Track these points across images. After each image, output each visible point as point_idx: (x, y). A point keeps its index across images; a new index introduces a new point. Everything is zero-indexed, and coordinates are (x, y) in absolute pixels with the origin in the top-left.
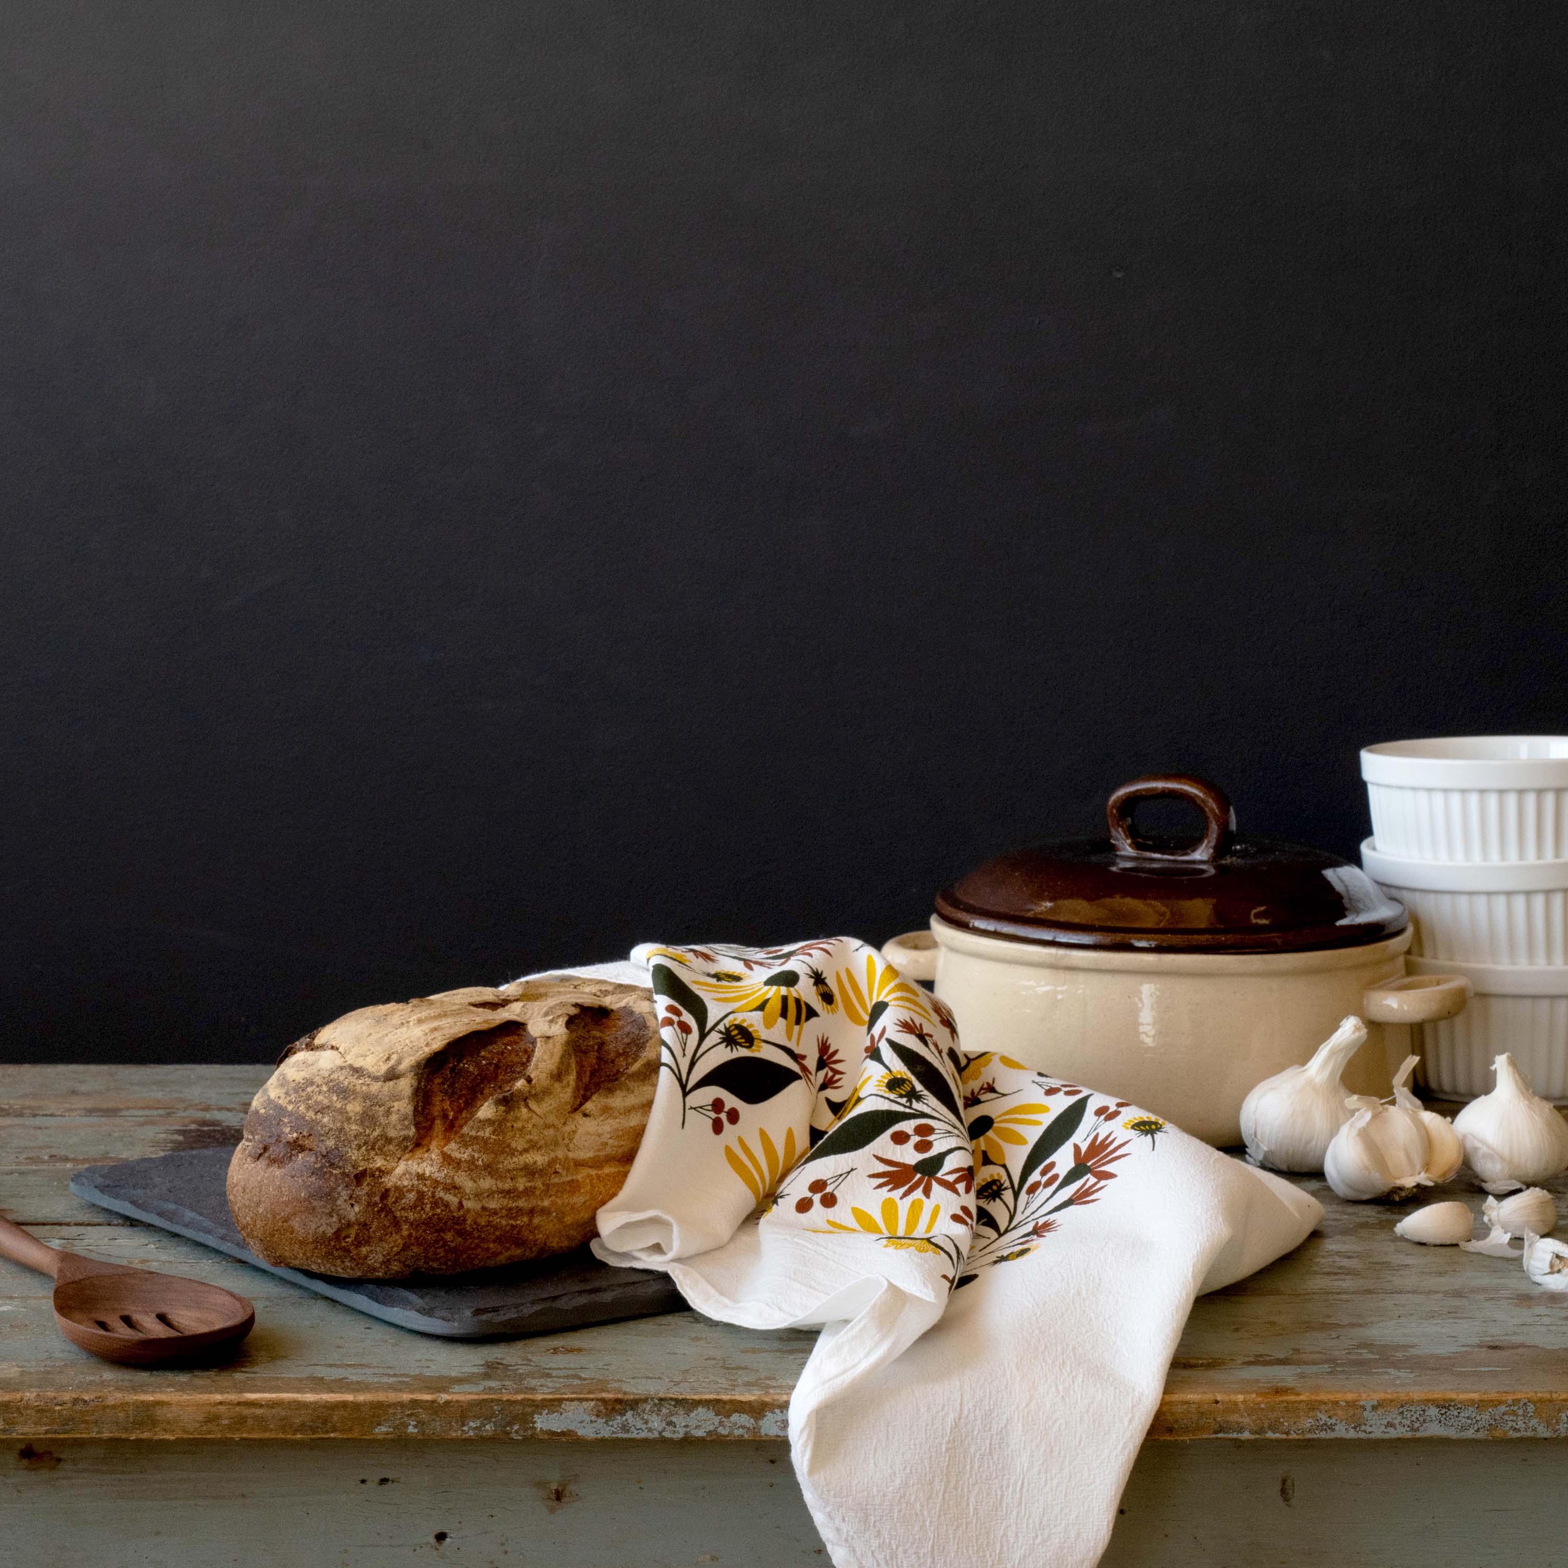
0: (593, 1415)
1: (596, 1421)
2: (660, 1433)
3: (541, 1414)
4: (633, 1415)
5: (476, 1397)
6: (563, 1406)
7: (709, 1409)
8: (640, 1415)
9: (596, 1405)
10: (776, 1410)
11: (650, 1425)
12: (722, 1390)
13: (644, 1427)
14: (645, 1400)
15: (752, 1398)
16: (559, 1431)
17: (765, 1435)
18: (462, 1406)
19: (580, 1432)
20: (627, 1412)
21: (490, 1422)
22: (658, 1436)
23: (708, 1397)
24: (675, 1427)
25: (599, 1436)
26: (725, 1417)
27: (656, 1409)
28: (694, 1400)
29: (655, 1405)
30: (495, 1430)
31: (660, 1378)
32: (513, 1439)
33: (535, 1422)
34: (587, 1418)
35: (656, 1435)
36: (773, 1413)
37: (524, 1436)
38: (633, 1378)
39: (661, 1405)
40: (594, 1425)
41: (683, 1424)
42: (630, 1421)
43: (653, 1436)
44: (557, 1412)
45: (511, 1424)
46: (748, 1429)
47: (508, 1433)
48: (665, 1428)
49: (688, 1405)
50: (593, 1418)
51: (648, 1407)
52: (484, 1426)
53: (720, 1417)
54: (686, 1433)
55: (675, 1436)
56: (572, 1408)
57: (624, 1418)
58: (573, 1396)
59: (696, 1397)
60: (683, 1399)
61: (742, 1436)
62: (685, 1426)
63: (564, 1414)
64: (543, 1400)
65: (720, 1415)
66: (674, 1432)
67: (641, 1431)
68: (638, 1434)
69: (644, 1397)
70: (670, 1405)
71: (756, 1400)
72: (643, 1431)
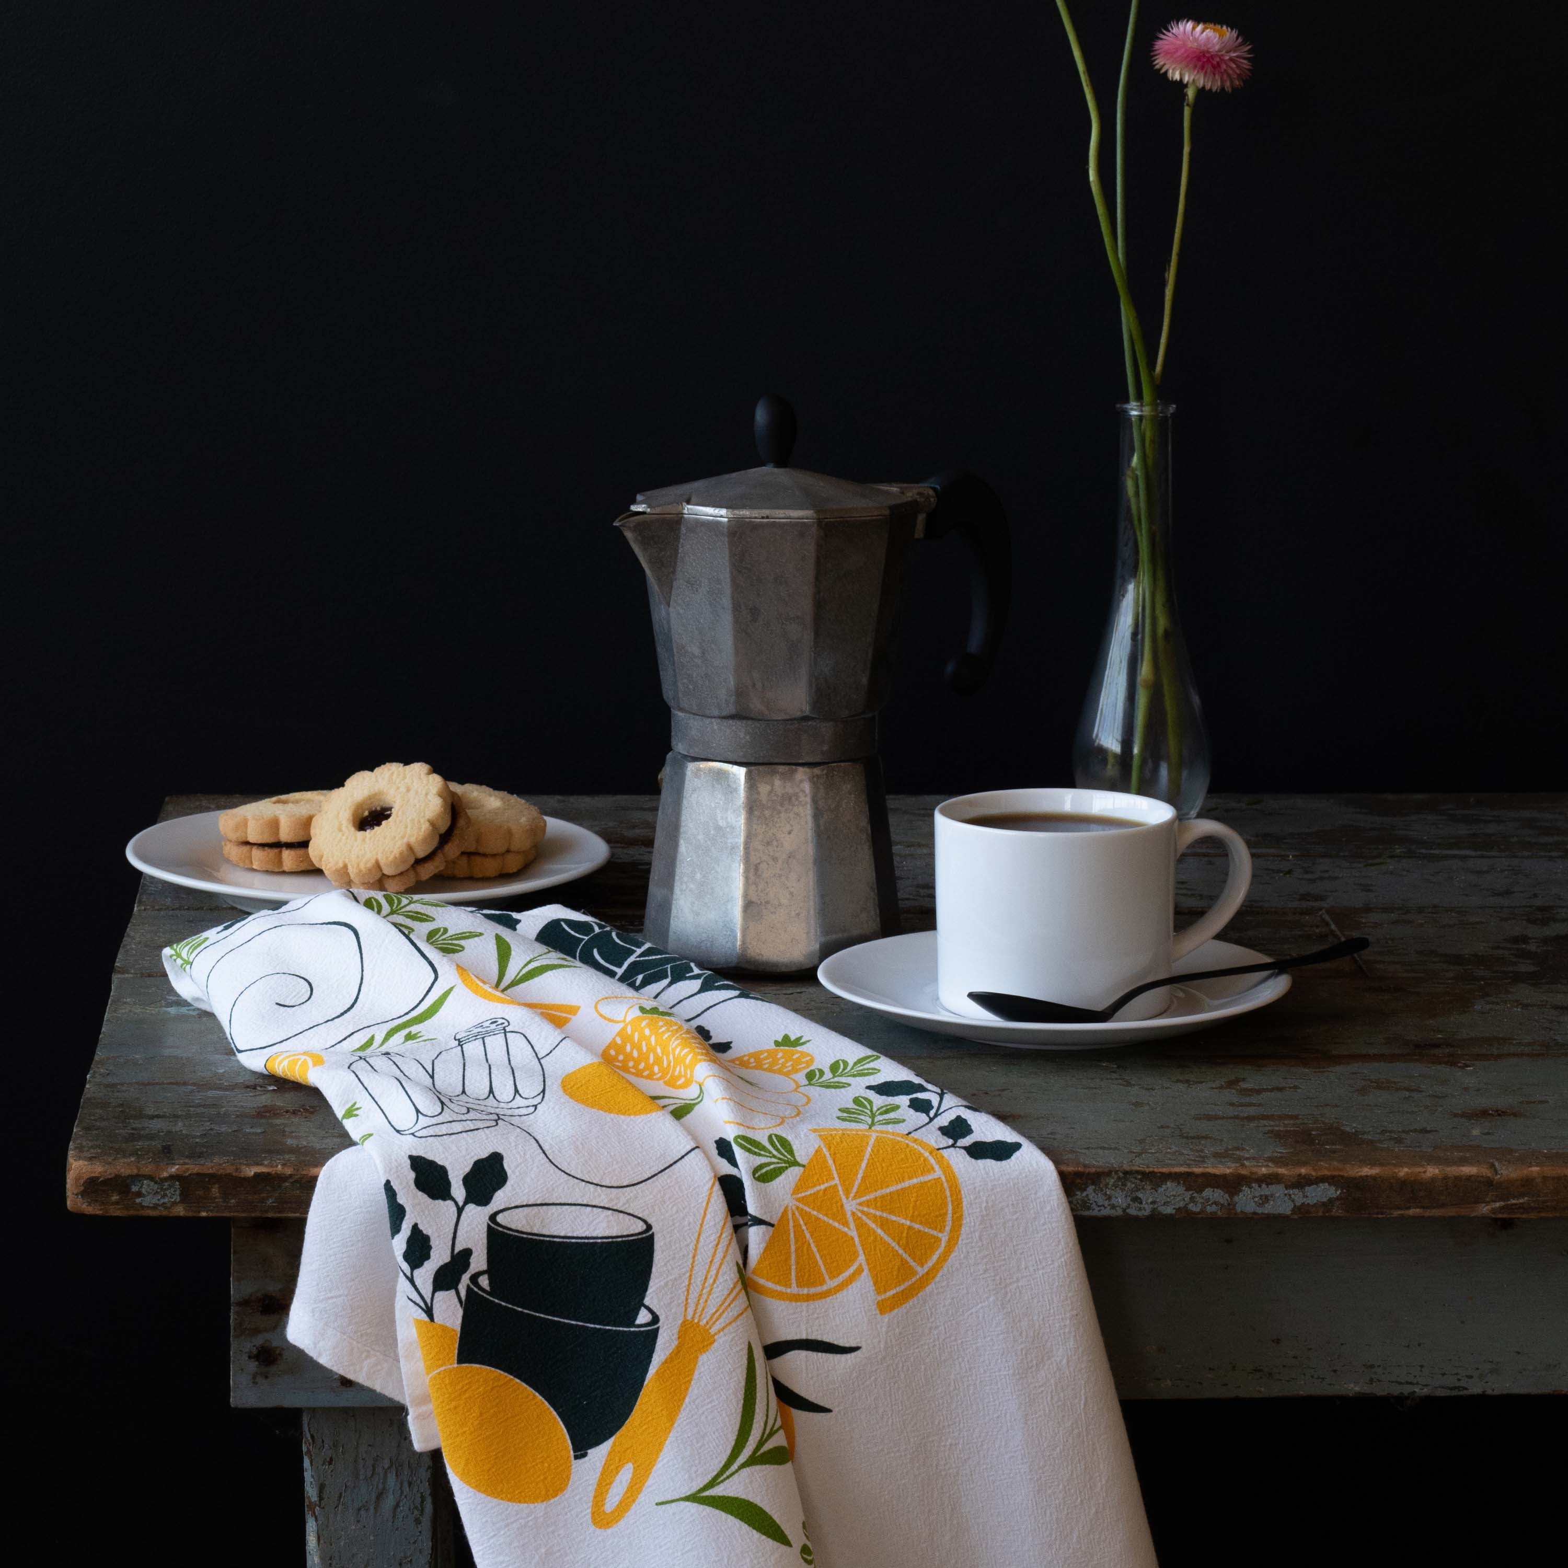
2: (1124, 1210)
4: (1094, 1191)
7: (1179, 1183)
8: (1102, 1190)
10: (1253, 1185)
11: (1113, 1201)
12: (1192, 1163)
13: (1106, 1203)
14: (1108, 1174)
15: (1228, 1171)
17: (1242, 1212)
20: (1088, 1187)
22: (1121, 1213)
23: (1177, 1170)
24: (1141, 1203)
26: (1197, 1192)
27: (1120, 1183)
28: (1162, 1174)
29: (1119, 1178)
31: (1115, 1148)
35: (1119, 1212)
36: (1250, 1188)
38: (1088, 1148)
39: (1125, 1179)
41: (1150, 1200)
42: (1091, 1197)
43: (1117, 1214)
46: (1222, 1205)
48: (1129, 1204)
49: (1155, 1179)
51: (1112, 1181)
53: (1191, 1192)
54: (1153, 1210)
55: (1140, 1214)
57: (1084, 1194)
59: (1165, 1170)
60: (1150, 1172)
61: (1215, 1213)
62: (1151, 1203)
65: (1192, 1190)
66: (1140, 1209)
67: (1102, 1208)
68: (1099, 1211)
69: (1106, 1170)
70: (1136, 1178)
71: (1231, 1173)
72: (1105, 1208)
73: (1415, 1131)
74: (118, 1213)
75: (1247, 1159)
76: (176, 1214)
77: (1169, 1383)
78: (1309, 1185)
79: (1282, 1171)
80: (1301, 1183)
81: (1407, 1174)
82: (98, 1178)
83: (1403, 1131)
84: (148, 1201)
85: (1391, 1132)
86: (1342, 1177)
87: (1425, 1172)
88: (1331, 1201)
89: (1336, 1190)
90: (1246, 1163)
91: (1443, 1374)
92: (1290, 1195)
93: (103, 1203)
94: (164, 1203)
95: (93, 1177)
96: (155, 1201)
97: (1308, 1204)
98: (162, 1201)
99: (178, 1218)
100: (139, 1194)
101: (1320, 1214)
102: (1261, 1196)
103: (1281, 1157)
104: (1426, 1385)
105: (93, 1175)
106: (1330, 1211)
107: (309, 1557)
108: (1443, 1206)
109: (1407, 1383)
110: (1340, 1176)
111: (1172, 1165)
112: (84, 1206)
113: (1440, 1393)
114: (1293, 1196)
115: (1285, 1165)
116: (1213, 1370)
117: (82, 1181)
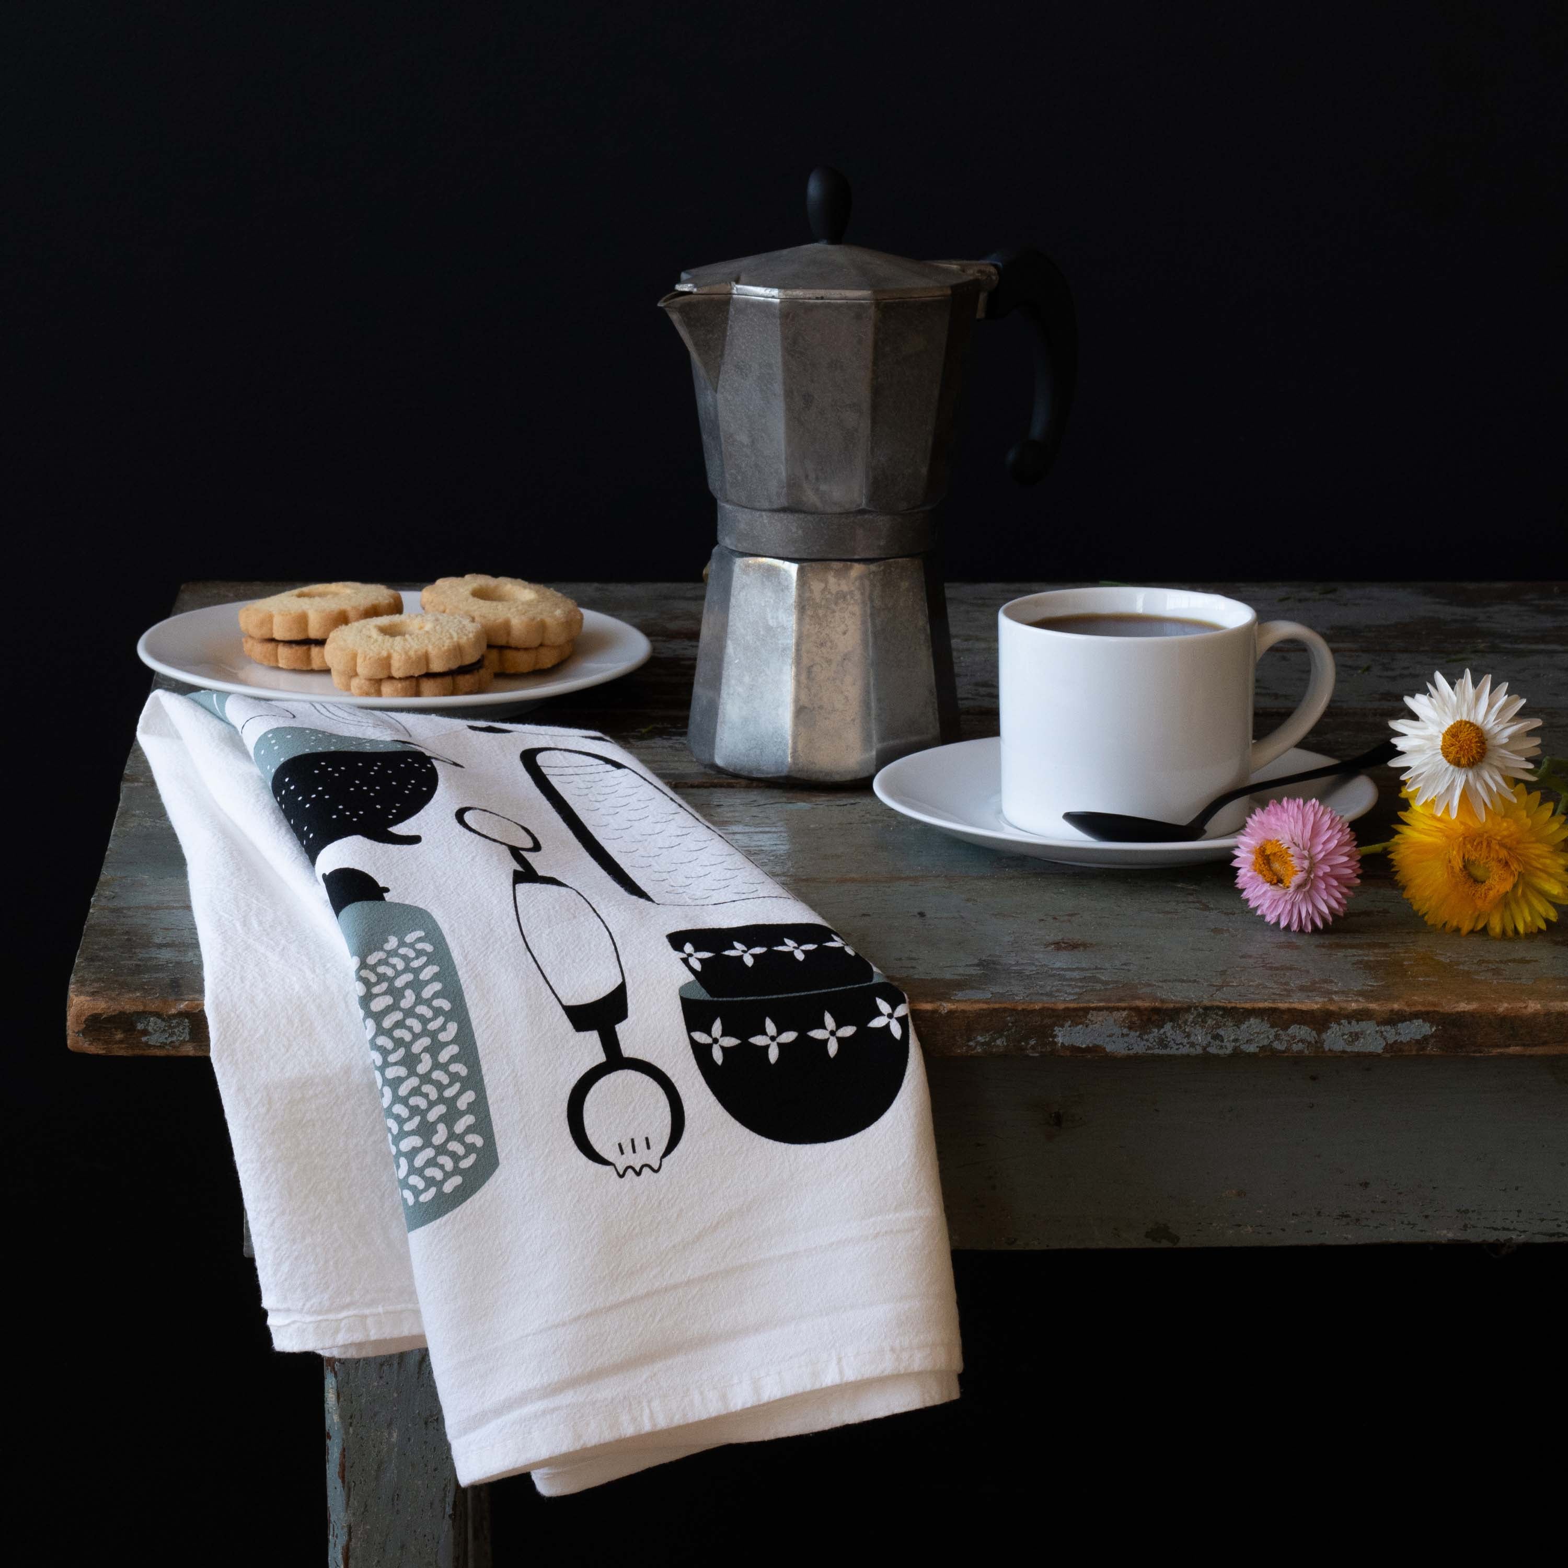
0: (1125, 1027)
1: (1127, 1035)
2: (1204, 1049)
3: (1062, 1026)
4: (1173, 1028)
5: (985, 1006)
6: (1090, 1016)
7: (1263, 1020)
8: (1180, 1027)
9: (1129, 1016)
10: (1343, 1021)
11: (1192, 1039)
12: (1277, 997)
13: (1185, 1041)
14: (1188, 1009)
15: (1316, 1007)
16: (1084, 1046)
17: (1330, 1050)
18: (969, 1017)
19: (1109, 1049)
20: (1165, 1023)
21: (1001, 1036)
22: (1201, 1052)
23: (1261, 1005)
24: (1222, 1041)
25: (1131, 1052)
26: (1282, 1029)
27: (1200, 1020)
28: (1246, 1010)
29: (1199, 1015)
30: (1008, 1045)
31: (1195, 981)
32: (1028, 1056)
33: (1056, 1036)
34: (1117, 1031)
35: (1199, 1050)
36: (1339, 1024)
37: (1041, 1052)
38: (1165, 981)
39: (1206, 1015)
40: (1126, 1039)
41: (1232, 1038)
42: (1168, 1034)
43: (1197, 1052)
44: (1081, 1023)
45: (1027, 1038)
46: (1310, 1043)
47: (1023, 1049)
48: (1210, 1043)
49: (1238, 1015)
50: (1125, 1031)
51: (1191, 1018)
52: (995, 1041)
53: (1276, 1030)
54: (1235, 1048)
55: (1221, 1052)
56: (1100, 1019)
57: (1162, 1031)
58: (1101, 1004)
59: (1248, 1006)
60: (1232, 1008)
61: (1302, 1052)
62: (1233, 1041)
63: (1091, 1026)
64: (1067, 1009)
65: (1277, 1027)
66: (1221, 1047)
67: (1181, 1046)
68: (1177, 1049)
69: (1185, 1006)
70: (1217, 1014)
71: (1318, 1009)
72: (1184, 1046)
73: (1514, 961)
74: (122, 1053)
75: (1336, 993)
76: (185, 1054)
77: (1249, 1228)
78: (1403, 1022)
79: (1373, 1006)
80: (1394, 1019)
81: (1507, 1009)
82: (101, 1015)
83: (1501, 962)
84: (155, 1039)
85: (1488, 962)
86: (1438, 1012)
87: (1526, 1007)
88: (1426, 1038)
89: (1431, 1028)
90: (1335, 997)
91: (1542, 1220)
92: (1382, 1032)
93: (106, 1042)
94: (172, 1042)
95: (96, 1014)
96: (162, 1040)
97: (1401, 1042)
98: (170, 1040)
99: (187, 1058)
100: (145, 1032)
101: (1414, 1053)
102: (1351, 1033)
103: (1372, 991)
104: (1524, 1231)
105: (95, 1012)
106: (1424, 1049)
107: (327, 1416)
108: (1545, 1043)
109: (1504, 1229)
110: (1434, 1011)
111: (1255, 1001)
112: (86, 1045)
113: (1539, 1239)
114: (1385, 1033)
115: (1377, 1000)
116: (1297, 1215)
117: (83, 1018)
